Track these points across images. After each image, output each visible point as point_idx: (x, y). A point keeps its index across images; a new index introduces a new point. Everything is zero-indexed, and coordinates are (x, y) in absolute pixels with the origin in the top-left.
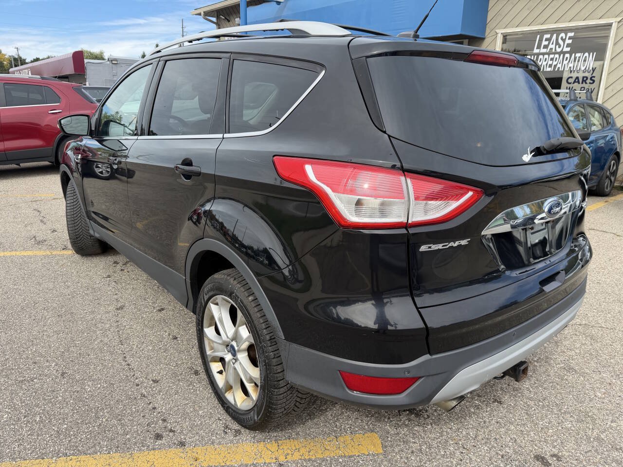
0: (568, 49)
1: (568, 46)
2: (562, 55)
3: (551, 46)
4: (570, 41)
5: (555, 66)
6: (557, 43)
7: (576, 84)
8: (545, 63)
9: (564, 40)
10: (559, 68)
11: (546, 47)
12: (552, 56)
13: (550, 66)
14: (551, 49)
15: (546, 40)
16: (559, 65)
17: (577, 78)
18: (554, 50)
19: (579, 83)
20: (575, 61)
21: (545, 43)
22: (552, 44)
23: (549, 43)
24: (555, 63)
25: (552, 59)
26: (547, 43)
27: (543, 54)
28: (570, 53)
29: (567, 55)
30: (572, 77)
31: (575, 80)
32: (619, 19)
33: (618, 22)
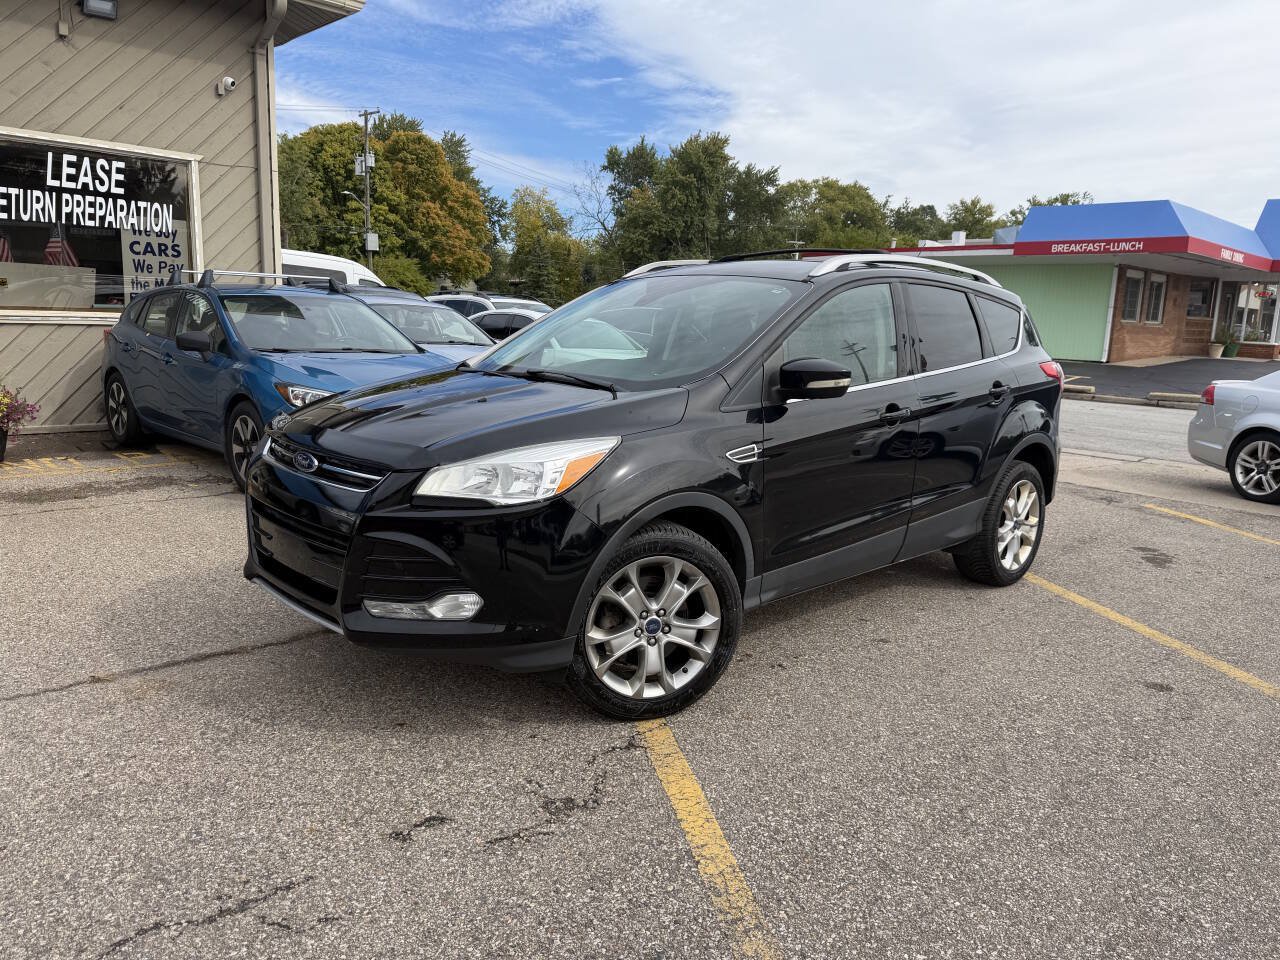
0: (121, 191)
1: (119, 184)
2: (110, 200)
3: (82, 179)
4: (121, 177)
5: (103, 218)
6: (95, 176)
7: (149, 255)
8: (79, 210)
9: (108, 173)
10: (110, 223)
11: (72, 178)
12: (90, 199)
13: (92, 217)
14: (85, 185)
15: (70, 164)
16: (109, 219)
17: (149, 244)
18: (91, 188)
19: (154, 254)
20: (138, 214)
21: (66, 170)
22: (86, 175)
23: (78, 171)
24: (100, 213)
25: (92, 205)
26: (73, 171)
27: (72, 192)
28: (127, 197)
29: (121, 202)
30: (138, 243)
31: (146, 248)
32: (199, 158)
33: (199, 162)
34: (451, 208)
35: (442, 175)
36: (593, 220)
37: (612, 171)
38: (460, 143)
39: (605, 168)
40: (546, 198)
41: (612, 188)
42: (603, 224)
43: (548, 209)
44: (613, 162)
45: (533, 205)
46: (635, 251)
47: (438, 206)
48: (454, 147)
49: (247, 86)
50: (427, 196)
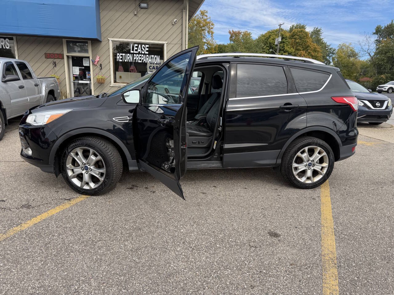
0: (147, 53)
1: (147, 51)
2: (145, 55)
3: (139, 50)
4: (148, 49)
5: (143, 60)
6: (142, 50)
7: (154, 69)
8: (137, 58)
9: (145, 48)
10: (145, 61)
11: (136, 50)
12: (140, 55)
13: (140, 60)
14: (139, 52)
15: (136, 47)
16: (145, 60)
17: (154, 66)
18: (141, 53)
19: (155, 69)
20: (151, 59)
21: (135, 48)
22: (139, 49)
23: (138, 49)
24: (142, 59)
25: (141, 57)
26: (136, 48)
27: (136, 54)
28: (149, 54)
29: (147, 56)
30: (151, 66)
31: (153, 67)
32: (167, 42)
33: (167, 44)
34: (309, 53)
35: (308, 42)
36: (365, 53)
37: (377, 34)
38: (319, 31)
39: (374, 33)
40: (351, 46)
41: (377, 40)
42: (369, 54)
43: (351, 50)
44: (378, 31)
45: (345, 49)
46: (380, 63)
47: (304, 52)
48: (317, 32)
49: (181, 21)
50: (301, 49)
